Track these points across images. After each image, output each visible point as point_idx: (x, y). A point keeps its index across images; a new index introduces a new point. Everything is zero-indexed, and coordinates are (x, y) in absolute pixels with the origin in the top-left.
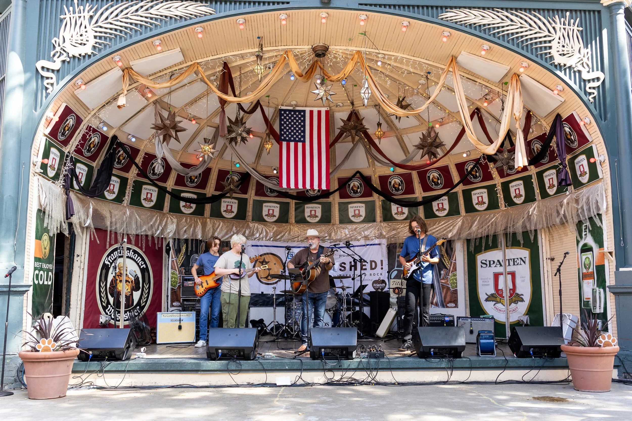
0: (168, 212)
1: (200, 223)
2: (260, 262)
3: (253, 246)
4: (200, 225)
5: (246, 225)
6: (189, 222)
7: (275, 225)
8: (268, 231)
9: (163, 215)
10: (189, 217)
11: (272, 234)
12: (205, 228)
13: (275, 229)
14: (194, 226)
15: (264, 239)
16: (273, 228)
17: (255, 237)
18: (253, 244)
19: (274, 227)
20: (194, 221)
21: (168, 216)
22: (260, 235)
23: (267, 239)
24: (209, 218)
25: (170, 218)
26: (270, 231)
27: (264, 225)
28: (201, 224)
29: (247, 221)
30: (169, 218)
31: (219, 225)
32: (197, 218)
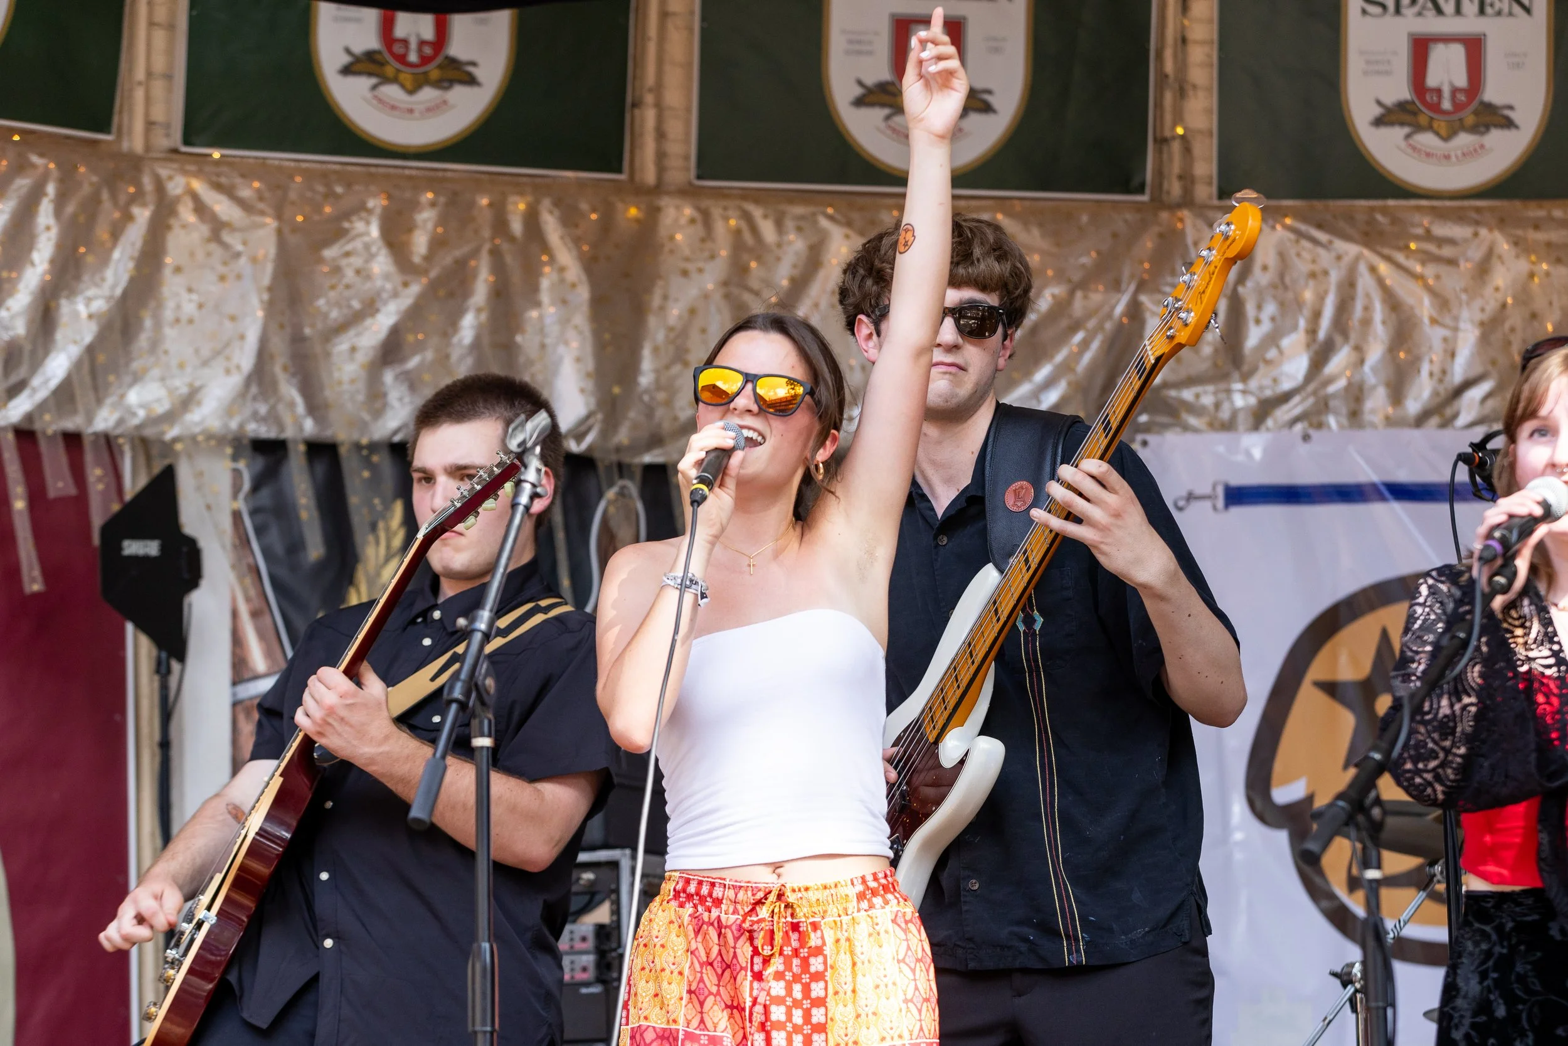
0: (176, 137)
1: (566, 256)
2: (1331, 689)
3: (1237, 496)
4: (574, 271)
5: (1148, 243)
6: (437, 244)
7: (1502, 223)
8: (1425, 307)
9: (112, 181)
10: (433, 183)
11: (1468, 340)
12: (639, 311)
13: (1502, 278)
14: (500, 294)
15: (1377, 402)
16: (1483, 270)
17: (1261, 384)
18: (1236, 481)
19: (1490, 254)
20: (500, 225)
21: (176, 185)
22: (1321, 356)
23: (1413, 406)
24: (687, 192)
25: (201, 209)
26: (1443, 303)
27: (1370, 237)
28: (590, 264)
29: (1159, 203)
30: (187, 213)
31: (813, 261)
32: (539, 189)
